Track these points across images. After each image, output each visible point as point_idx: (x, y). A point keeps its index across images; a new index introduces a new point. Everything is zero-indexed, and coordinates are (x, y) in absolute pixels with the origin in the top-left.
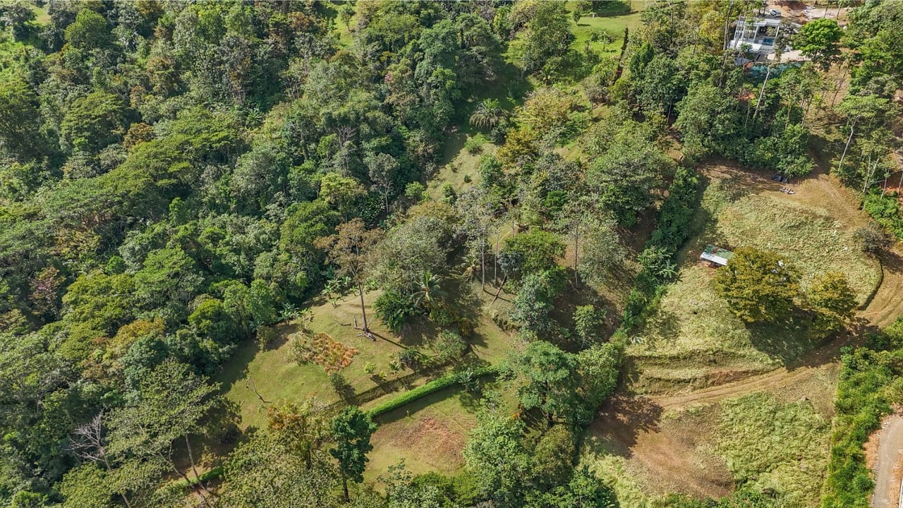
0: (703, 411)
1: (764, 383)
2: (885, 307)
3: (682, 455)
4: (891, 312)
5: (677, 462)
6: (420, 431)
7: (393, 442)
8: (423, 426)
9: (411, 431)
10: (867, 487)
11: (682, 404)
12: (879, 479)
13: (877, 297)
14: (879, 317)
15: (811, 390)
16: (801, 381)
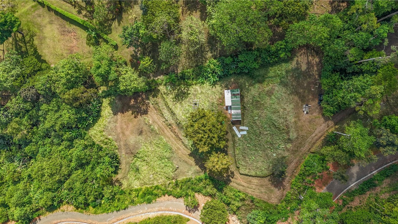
0: (154, 131)
1: (179, 149)
2: (246, 183)
3: (132, 132)
4: (243, 186)
5: (127, 133)
6: (69, 33)
7: (58, 27)
8: (72, 33)
9: (66, 30)
10: (149, 201)
11: (154, 122)
12: (154, 204)
13: (251, 178)
14: (238, 182)
15: (183, 167)
16: (186, 162)
